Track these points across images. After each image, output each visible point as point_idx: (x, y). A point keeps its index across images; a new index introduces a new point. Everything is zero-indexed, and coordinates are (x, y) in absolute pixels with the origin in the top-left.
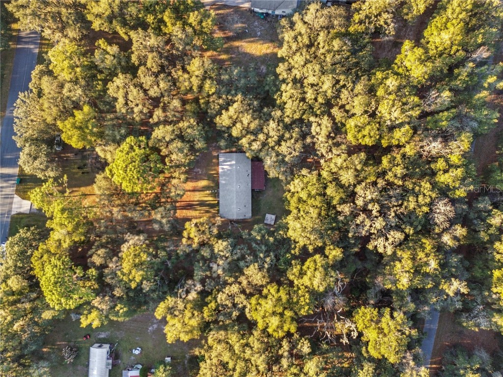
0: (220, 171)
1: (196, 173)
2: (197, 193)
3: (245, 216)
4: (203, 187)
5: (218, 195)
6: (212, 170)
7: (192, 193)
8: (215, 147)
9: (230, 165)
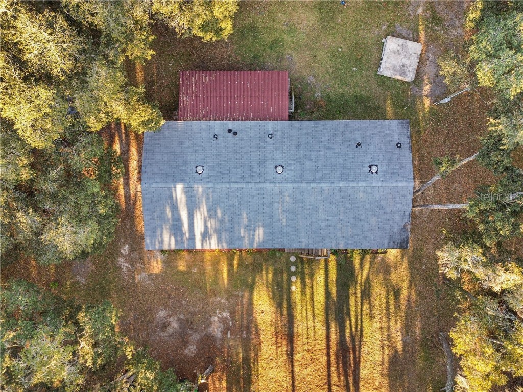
0: (213, 244)
1: (226, 329)
2: (300, 327)
3: (399, 145)
4: (279, 306)
5: (310, 252)
6: (217, 271)
7: (299, 344)
8: (132, 263)
9: (192, 206)
